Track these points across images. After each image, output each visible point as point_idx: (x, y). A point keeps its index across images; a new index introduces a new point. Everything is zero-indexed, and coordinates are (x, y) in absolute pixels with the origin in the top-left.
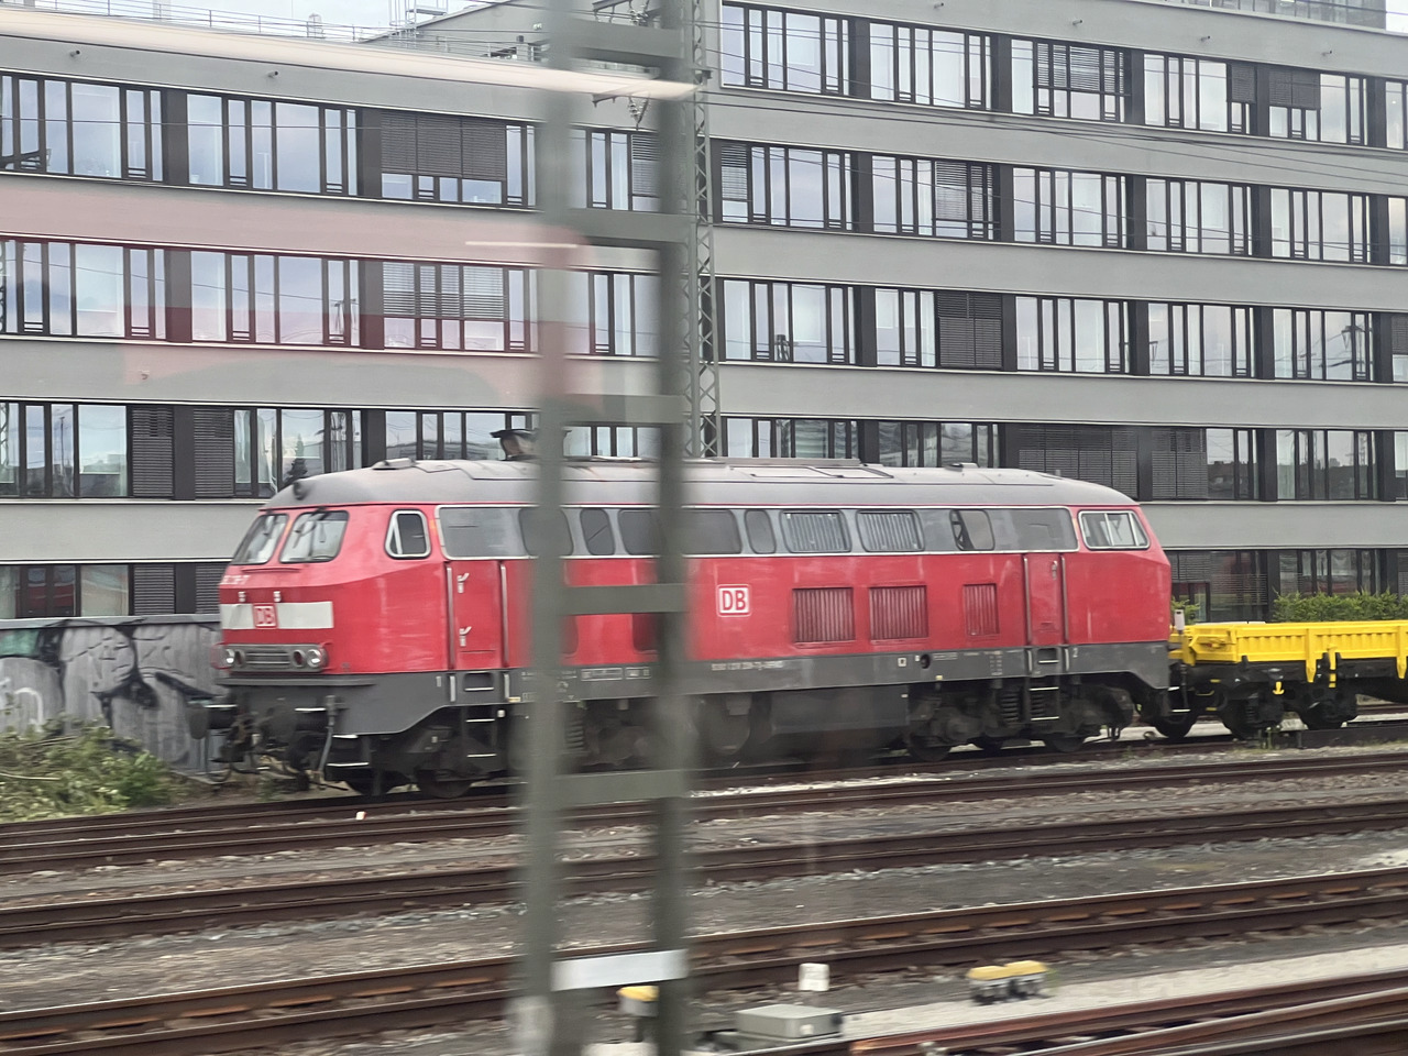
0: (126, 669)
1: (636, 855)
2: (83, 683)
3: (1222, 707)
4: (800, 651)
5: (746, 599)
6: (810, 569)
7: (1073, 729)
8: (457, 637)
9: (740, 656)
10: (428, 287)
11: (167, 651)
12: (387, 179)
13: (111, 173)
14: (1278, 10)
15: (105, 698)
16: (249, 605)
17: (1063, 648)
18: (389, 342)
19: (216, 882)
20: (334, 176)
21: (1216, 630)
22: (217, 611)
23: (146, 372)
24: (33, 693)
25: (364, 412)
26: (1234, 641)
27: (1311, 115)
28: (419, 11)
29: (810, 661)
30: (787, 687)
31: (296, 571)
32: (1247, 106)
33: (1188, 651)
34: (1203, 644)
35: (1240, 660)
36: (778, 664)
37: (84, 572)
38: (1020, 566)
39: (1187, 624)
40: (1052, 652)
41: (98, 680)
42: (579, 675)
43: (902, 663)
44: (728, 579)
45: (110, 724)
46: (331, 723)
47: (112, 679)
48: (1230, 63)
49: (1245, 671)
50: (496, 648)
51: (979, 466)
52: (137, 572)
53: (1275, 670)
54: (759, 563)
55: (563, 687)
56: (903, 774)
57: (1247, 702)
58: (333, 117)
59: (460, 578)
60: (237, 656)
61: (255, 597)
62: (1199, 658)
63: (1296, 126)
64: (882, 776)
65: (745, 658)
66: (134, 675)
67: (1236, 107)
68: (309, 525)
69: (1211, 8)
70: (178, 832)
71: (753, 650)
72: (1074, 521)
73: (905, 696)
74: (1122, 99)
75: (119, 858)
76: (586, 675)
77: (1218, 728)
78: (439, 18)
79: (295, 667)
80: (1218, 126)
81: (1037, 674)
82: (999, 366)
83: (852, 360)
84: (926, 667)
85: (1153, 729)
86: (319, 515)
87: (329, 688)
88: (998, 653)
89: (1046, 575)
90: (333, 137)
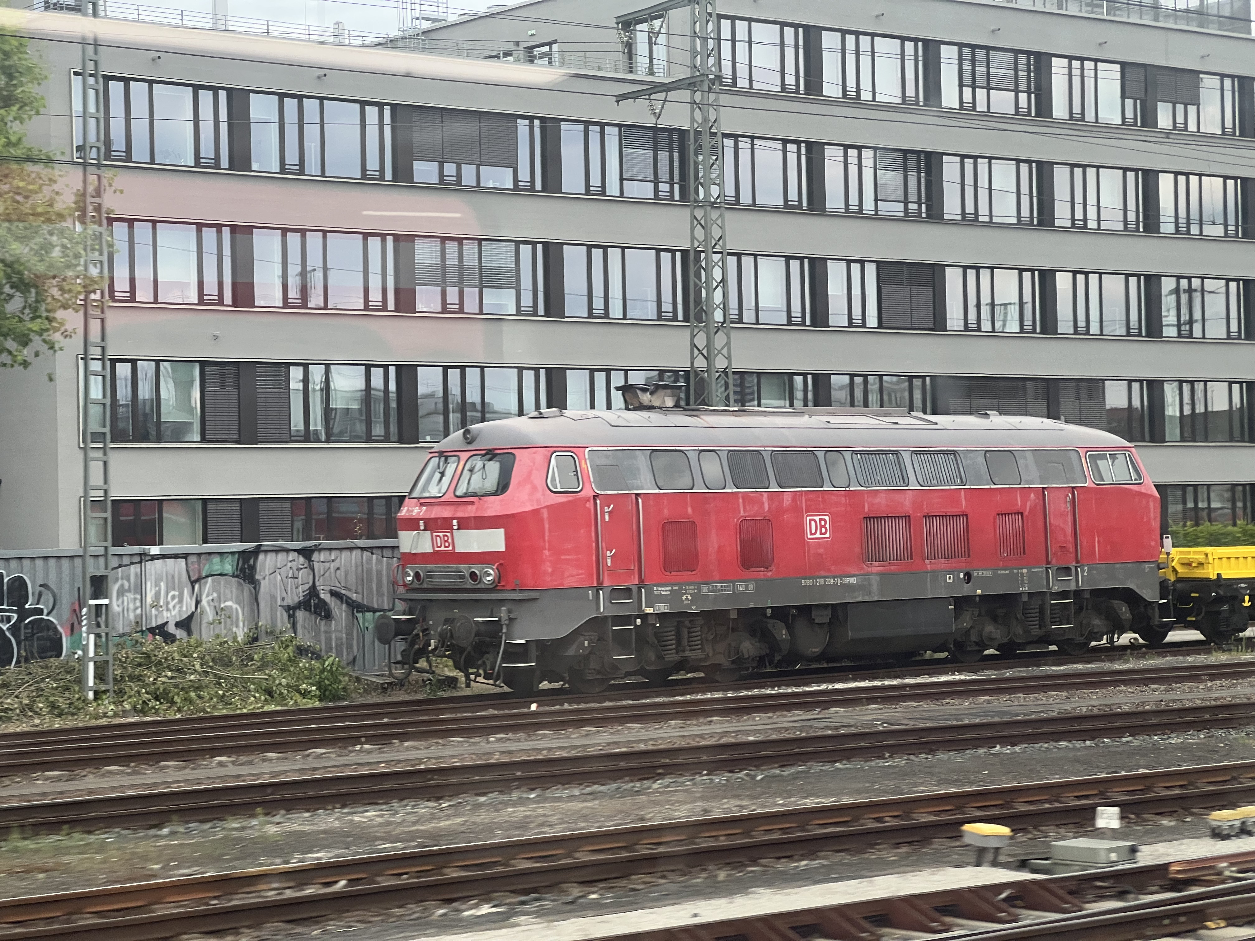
0: (307, 587)
1: (803, 735)
2: (273, 598)
3: (1200, 617)
4: (869, 569)
5: (827, 526)
6: (877, 500)
7: (1082, 635)
8: (605, 557)
9: (823, 573)
10: (452, 259)
11: (338, 572)
12: (418, 166)
13: (186, 161)
14: (1161, 19)
15: (291, 610)
16: (429, 532)
17: (1076, 568)
18: (420, 307)
19: (474, 757)
20: (373, 164)
21: (1195, 553)
22: (396, 537)
23: (215, 333)
24: (235, 606)
25: (398, 367)
26: (1211, 561)
27: (1192, 109)
28: (424, 19)
29: (878, 578)
30: (860, 599)
31: (472, 503)
32: (1138, 101)
33: (1170, 569)
34: (1183, 564)
35: (1216, 577)
36: (853, 580)
37: (165, 505)
38: (1041, 498)
39: (1174, 546)
40: (1067, 571)
41: (284, 595)
42: (699, 589)
43: (949, 579)
44: (813, 509)
45: (295, 633)
46: (504, 630)
47: (295, 596)
48: (1124, 65)
49: (1220, 586)
50: (634, 567)
51: (1000, 414)
52: (210, 506)
53: (1243, 585)
54: (837, 496)
55: (687, 599)
56: (946, 673)
57: (1219, 613)
58: (372, 113)
59: (606, 509)
60: (417, 575)
61: (431, 525)
62: (1179, 576)
63: (1180, 119)
64: (930, 674)
65: (827, 574)
66: (313, 591)
67: (1129, 103)
68: (479, 464)
69: (1105, 17)
70: (386, 720)
71: (833, 568)
72: (1083, 460)
73: (952, 607)
74: (1033, 95)
75: (370, 739)
76: (705, 589)
77: (1195, 635)
78: (442, 24)
79: (470, 584)
80: (1112, 119)
81: (1056, 589)
82: (931, 326)
83: (808, 322)
84: (967, 583)
85: (1137, 636)
86: (488, 457)
87: (502, 602)
88: (1024, 571)
89: (1063, 505)
90: (372, 131)
